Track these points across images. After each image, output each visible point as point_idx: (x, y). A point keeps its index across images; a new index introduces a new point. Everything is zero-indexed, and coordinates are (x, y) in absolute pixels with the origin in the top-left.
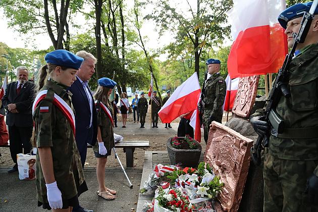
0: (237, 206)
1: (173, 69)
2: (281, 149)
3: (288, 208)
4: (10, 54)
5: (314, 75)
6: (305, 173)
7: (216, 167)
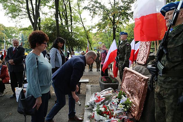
0: (141, 114)
1: (100, 37)
2: (164, 82)
3: (169, 114)
4: (5, 30)
5: (181, 42)
6: (177, 95)
7: (128, 93)
